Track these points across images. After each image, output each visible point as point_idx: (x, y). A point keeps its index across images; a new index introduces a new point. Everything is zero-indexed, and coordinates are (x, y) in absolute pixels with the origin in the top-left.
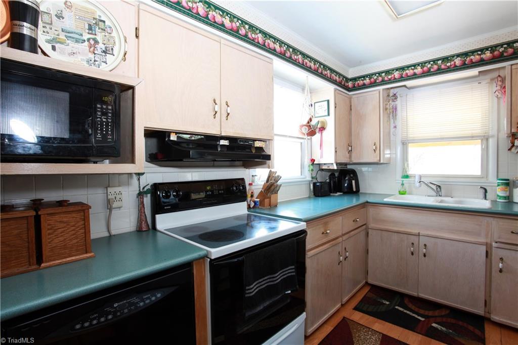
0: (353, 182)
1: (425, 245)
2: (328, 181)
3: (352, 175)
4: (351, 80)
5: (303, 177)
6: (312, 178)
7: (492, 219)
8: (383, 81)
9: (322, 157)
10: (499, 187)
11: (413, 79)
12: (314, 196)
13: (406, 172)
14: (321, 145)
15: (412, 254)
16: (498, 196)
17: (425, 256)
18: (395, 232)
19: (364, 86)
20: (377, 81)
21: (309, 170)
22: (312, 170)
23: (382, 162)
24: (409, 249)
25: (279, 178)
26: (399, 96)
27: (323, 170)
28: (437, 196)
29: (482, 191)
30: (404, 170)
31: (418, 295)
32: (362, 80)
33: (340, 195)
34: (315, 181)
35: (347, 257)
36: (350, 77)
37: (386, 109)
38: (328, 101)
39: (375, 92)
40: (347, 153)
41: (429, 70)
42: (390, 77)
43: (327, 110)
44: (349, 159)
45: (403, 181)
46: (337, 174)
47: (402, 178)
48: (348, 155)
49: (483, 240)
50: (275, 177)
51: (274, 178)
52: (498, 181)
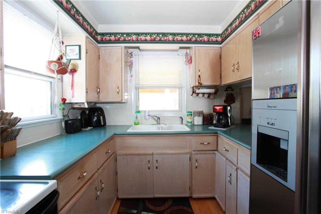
0: (101, 117)
1: (157, 161)
2: (79, 118)
3: (100, 112)
4: (100, 34)
5: (53, 115)
6: (64, 116)
7: (192, 137)
8: (124, 40)
9: (73, 97)
10: (188, 116)
11: (145, 43)
12: (66, 134)
13: (138, 109)
14: (72, 86)
15: (149, 168)
16: (187, 122)
17: (157, 168)
18: (136, 155)
19: (110, 42)
20: (120, 40)
21: (60, 109)
22: (64, 109)
23: (123, 101)
24: (147, 166)
25: (17, 120)
26: (133, 55)
27: (74, 108)
28: (158, 124)
29: (180, 119)
30: (137, 107)
31: (154, 196)
32: (109, 36)
33: (91, 129)
34: (67, 119)
35: (103, 188)
36: (99, 31)
37: (126, 62)
38: (80, 46)
39: (118, 48)
40: (96, 94)
41: (155, 39)
42: (129, 38)
43: (78, 54)
44: (97, 99)
45: (137, 115)
46: (87, 112)
47: (136, 113)
48: (96, 95)
49: (187, 151)
50: (10, 120)
51: (8, 122)
52: (188, 113)
